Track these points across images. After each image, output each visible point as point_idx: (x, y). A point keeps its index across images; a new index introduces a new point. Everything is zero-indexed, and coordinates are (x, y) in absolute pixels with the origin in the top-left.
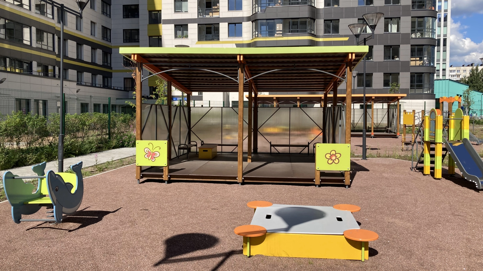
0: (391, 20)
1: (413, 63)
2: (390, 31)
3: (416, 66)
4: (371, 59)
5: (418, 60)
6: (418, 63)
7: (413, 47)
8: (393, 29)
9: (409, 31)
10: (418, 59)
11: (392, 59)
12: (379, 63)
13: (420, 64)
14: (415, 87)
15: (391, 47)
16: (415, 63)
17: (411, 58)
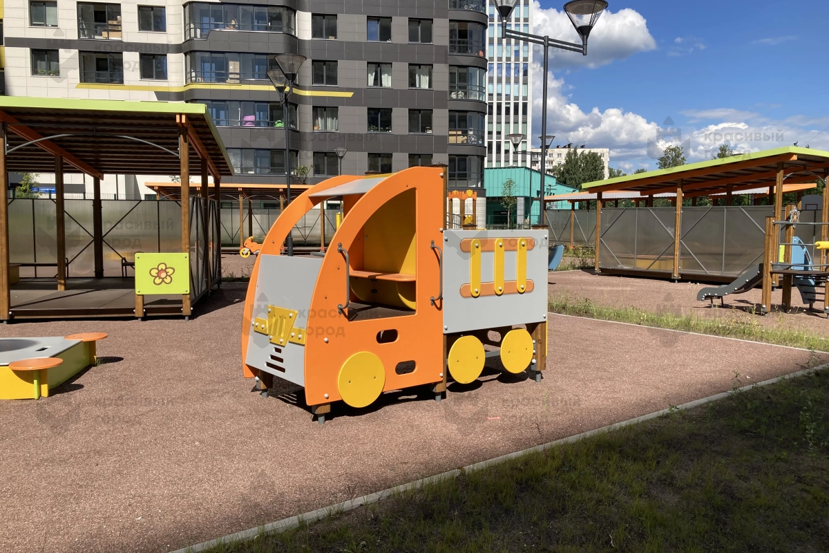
0: (420, 68)
1: (452, 140)
2: (417, 86)
3: (456, 144)
4: (389, 130)
5: (459, 135)
6: (461, 139)
7: (452, 114)
8: (423, 82)
9: (446, 87)
11: (422, 132)
12: (402, 136)
13: (463, 142)
14: (456, 178)
15: (420, 113)
16: (456, 138)
17: (450, 130)
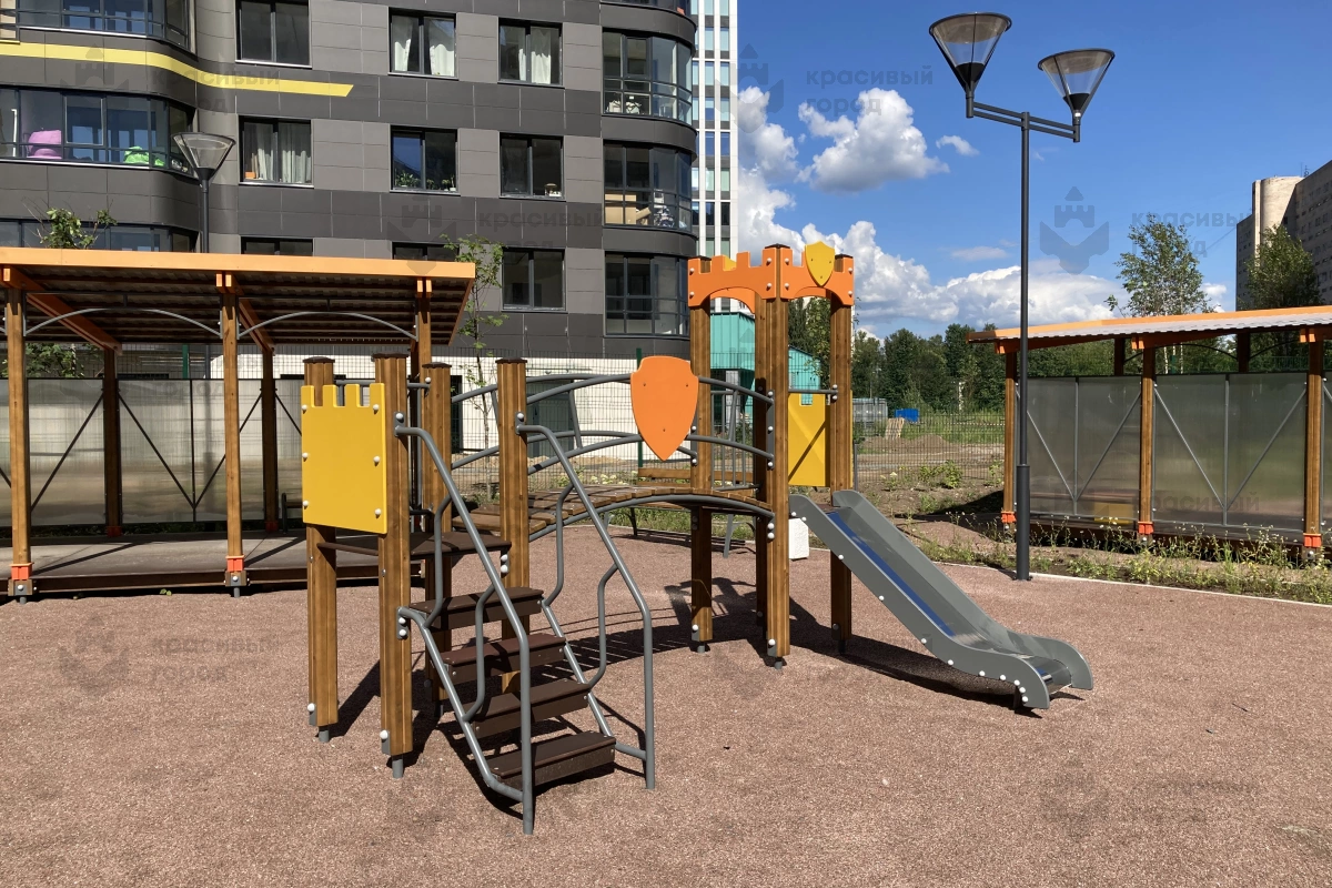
0: (528, 32)
1: (613, 215)
2: (523, 77)
3: (624, 227)
4: (449, 186)
5: (630, 204)
6: (634, 215)
7: (613, 149)
8: (538, 69)
9: (594, 82)
10: (633, 198)
11: (536, 192)
12: (484, 202)
13: (639, 221)
14: (625, 311)
15: (530, 144)
16: (622, 213)
17: (607, 192)
